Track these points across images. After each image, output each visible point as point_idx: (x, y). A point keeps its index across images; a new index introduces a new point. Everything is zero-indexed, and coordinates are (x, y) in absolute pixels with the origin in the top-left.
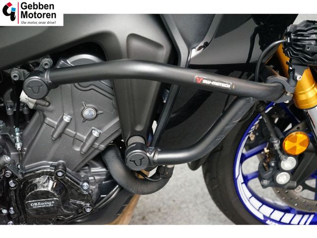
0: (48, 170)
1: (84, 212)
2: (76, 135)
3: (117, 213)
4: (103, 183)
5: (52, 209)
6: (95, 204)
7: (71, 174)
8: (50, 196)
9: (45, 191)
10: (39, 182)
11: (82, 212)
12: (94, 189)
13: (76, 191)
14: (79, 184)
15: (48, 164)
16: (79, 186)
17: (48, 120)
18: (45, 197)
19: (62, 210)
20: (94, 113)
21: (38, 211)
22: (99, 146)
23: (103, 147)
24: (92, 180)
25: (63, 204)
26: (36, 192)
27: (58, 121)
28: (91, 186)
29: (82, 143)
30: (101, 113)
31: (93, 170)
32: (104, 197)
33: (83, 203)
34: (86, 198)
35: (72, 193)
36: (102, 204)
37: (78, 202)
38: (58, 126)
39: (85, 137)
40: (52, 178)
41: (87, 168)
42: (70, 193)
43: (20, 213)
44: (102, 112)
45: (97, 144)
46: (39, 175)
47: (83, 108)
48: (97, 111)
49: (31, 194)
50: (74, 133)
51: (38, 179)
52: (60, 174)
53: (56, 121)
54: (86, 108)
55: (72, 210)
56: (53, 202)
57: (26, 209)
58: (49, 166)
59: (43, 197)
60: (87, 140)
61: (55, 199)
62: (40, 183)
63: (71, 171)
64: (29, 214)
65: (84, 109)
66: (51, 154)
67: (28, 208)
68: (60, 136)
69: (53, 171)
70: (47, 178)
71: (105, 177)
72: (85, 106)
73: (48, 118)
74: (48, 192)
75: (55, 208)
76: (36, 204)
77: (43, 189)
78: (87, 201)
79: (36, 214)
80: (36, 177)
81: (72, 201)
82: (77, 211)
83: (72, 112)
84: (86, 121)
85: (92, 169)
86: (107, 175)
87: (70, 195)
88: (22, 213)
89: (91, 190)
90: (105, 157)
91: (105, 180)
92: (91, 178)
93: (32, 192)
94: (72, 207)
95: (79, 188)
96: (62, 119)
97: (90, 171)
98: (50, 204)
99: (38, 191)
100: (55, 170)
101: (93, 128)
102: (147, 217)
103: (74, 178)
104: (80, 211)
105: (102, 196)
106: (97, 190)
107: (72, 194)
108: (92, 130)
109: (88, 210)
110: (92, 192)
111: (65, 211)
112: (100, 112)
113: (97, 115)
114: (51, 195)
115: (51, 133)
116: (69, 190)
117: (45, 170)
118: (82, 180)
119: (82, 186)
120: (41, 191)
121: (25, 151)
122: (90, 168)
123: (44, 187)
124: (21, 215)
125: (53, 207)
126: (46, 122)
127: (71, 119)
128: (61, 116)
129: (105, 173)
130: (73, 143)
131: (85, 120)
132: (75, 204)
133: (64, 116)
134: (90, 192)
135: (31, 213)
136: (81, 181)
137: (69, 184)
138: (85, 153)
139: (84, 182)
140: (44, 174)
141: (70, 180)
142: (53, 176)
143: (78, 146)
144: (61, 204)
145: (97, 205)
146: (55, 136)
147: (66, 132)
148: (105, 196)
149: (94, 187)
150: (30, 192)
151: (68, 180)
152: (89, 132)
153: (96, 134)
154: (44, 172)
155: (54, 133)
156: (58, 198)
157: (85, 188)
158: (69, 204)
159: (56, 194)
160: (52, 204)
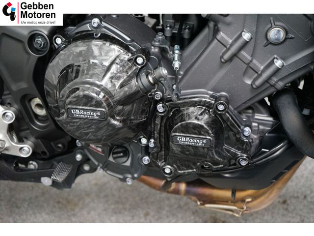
0: (208, 100)
1: (238, 164)
2: (251, 61)
3: (273, 179)
4: (266, 134)
5: (202, 150)
6: (253, 157)
7: (232, 113)
8: (202, 132)
9: (198, 124)
10: (193, 112)
11: (235, 164)
12: (255, 138)
13: (235, 135)
14: (239, 127)
15: (207, 94)
16: (239, 129)
17: (221, 35)
18: (197, 132)
19: (213, 154)
20: (282, 35)
21: (184, 148)
22: (276, 82)
23: (280, 85)
24: (255, 126)
25: (216, 146)
26: (187, 123)
27: (233, 39)
28: (253, 135)
29: (256, 75)
30: (292, 38)
31: (258, 116)
32: (265, 152)
33: (239, 153)
34: (244, 147)
35: (229, 136)
36: (262, 159)
37: (233, 150)
38: (232, 45)
39: (262, 68)
40: (209, 111)
41: (250, 111)
42: (226, 136)
43: (161, 148)
44: (293, 36)
45: (275, 79)
46: (194, 104)
47: (270, 25)
48: (287, 33)
49: (181, 125)
50: (250, 58)
51: (193, 108)
52: (221, 108)
53: (231, 39)
54: (274, 26)
55: (223, 158)
56: (205, 141)
57: (171, 143)
58: (209, 96)
59: (194, 132)
60: (263, 71)
61: (207, 137)
62: (195, 114)
63: (233, 109)
64: (173, 150)
65: (271, 28)
66: (213, 82)
67: (173, 142)
68: (231, 59)
69: (213, 102)
70: (203, 110)
71: (270, 129)
72: (273, 24)
73: (221, 33)
74: (202, 127)
75: (206, 149)
76: (184, 139)
77: (196, 122)
78: (245, 151)
79: (180, 152)
80: (191, 106)
81: (226, 146)
82: (229, 161)
83: (254, 29)
84: (270, 46)
85: (256, 114)
86: (273, 126)
87: (226, 139)
88: (163, 149)
89: (252, 139)
90: (278, 102)
91: (270, 132)
92: (254, 124)
93: (183, 123)
94: (224, 154)
95: (239, 132)
96: (240, 36)
97: (253, 116)
98: (200, 143)
99: (190, 123)
100: (216, 101)
101: (275, 56)
102: (289, 202)
103: (235, 118)
104: (233, 162)
105: (263, 150)
106: (258, 141)
107: (228, 138)
108: (274, 58)
109: (244, 163)
110: (252, 142)
111: (216, 157)
112: (290, 35)
113: (286, 39)
114: (205, 132)
115: (221, 54)
116: (226, 132)
117: (203, 99)
118: (244, 124)
119: (243, 131)
120: (194, 123)
121: (180, 74)
122: (254, 113)
123: (198, 120)
124: (161, 151)
125: (203, 148)
126: (218, 37)
127: (251, 38)
128: (239, 33)
129: (271, 123)
130: (245, 73)
131: (269, 43)
132: (229, 151)
133: (243, 33)
134: (251, 141)
135: (175, 149)
136: (242, 125)
137: (229, 123)
138: (258, 87)
139: (246, 126)
140: (202, 103)
141: (230, 118)
142: (211, 108)
143: (250, 78)
144: (214, 146)
145: (254, 160)
146: (226, 57)
147: (240, 55)
148: (268, 150)
149: (255, 137)
150: (180, 122)
151: (228, 118)
152: (269, 61)
153: (278, 63)
154: (201, 101)
155: (224, 54)
156: (212, 137)
157: (246, 134)
158: (222, 150)
159: (210, 132)
160: (203, 143)
